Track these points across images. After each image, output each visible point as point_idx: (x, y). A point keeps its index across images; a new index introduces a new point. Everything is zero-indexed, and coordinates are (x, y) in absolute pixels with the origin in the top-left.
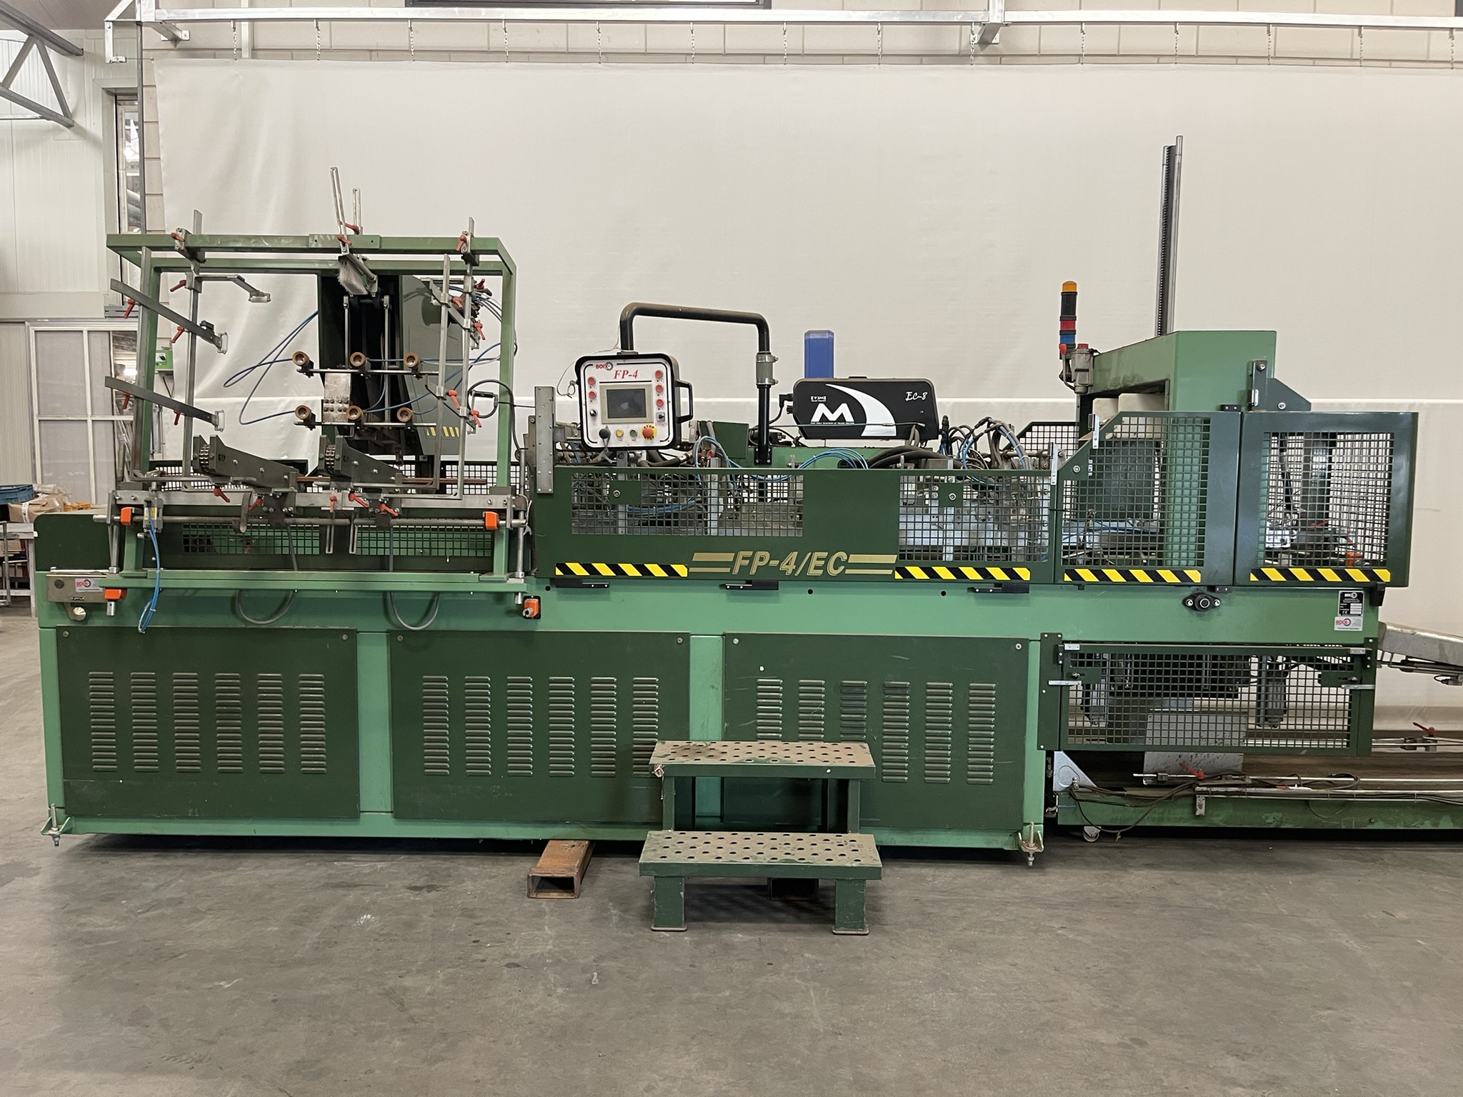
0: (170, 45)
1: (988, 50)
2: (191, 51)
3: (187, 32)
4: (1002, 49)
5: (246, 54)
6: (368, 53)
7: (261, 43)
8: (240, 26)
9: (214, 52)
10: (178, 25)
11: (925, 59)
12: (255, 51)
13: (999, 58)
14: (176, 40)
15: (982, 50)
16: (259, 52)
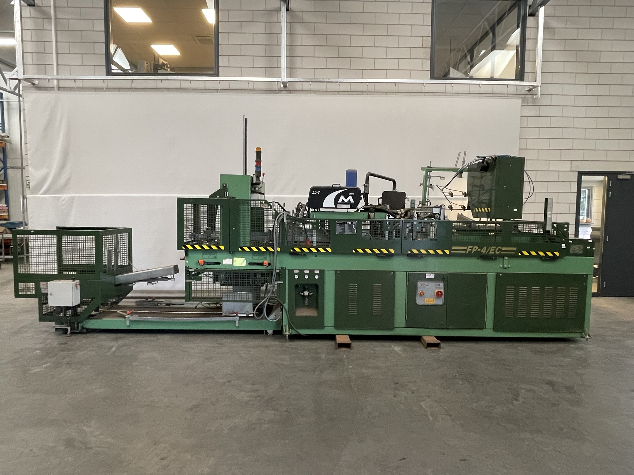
0: (32, 86)
1: (287, 89)
2: (38, 88)
3: (37, 82)
4: (291, 89)
5: (56, 89)
6: (94, 89)
7: (61, 85)
8: (54, 81)
9: (45, 89)
10: (35, 80)
11: (267, 91)
12: (59, 88)
13: (290, 92)
14: (34, 84)
15: (285, 89)
16: (61, 89)
